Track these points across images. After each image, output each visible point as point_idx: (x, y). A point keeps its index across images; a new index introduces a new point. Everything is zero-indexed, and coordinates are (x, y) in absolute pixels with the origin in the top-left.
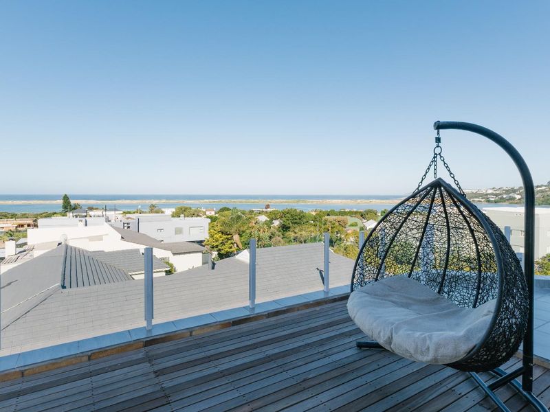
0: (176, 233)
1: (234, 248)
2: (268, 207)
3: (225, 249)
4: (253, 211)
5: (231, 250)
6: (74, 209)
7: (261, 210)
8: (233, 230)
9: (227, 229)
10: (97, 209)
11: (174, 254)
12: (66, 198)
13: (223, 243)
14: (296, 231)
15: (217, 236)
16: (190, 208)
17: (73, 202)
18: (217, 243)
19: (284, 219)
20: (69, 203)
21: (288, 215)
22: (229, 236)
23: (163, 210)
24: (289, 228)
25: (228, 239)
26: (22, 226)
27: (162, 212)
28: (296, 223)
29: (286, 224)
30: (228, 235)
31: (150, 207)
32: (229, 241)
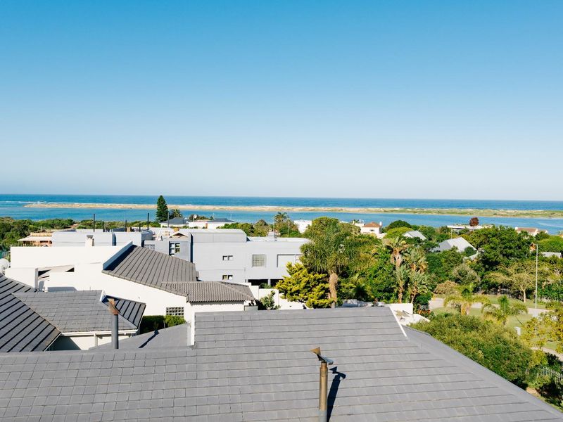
0: (254, 264)
2: (474, 222)
4: (448, 230)
6: (172, 217)
7: (463, 227)
11: (193, 303)
12: (161, 202)
14: (510, 270)
17: (170, 207)
20: (166, 208)
21: (495, 239)
22: (320, 275)
25: (319, 281)
28: (511, 255)
31: (277, 217)
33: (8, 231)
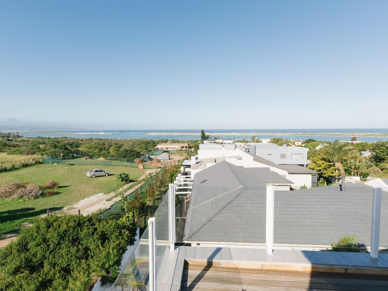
0: (281, 158)
1: (336, 174)
2: (354, 139)
3: (327, 173)
5: (333, 174)
6: (207, 138)
8: (335, 159)
9: (330, 158)
10: (219, 138)
11: (290, 173)
12: (203, 132)
13: (325, 169)
15: (320, 162)
16: (282, 139)
17: (206, 134)
18: (320, 168)
19: (378, 151)
20: (204, 134)
21: (383, 147)
22: (332, 163)
23: (261, 140)
24: (384, 159)
25: (330, 166)
26: (183, 147)
27: (261, 142)
29: (381, 155)
30: (330, 162)
32: (332, 168)
33: (149, 144)
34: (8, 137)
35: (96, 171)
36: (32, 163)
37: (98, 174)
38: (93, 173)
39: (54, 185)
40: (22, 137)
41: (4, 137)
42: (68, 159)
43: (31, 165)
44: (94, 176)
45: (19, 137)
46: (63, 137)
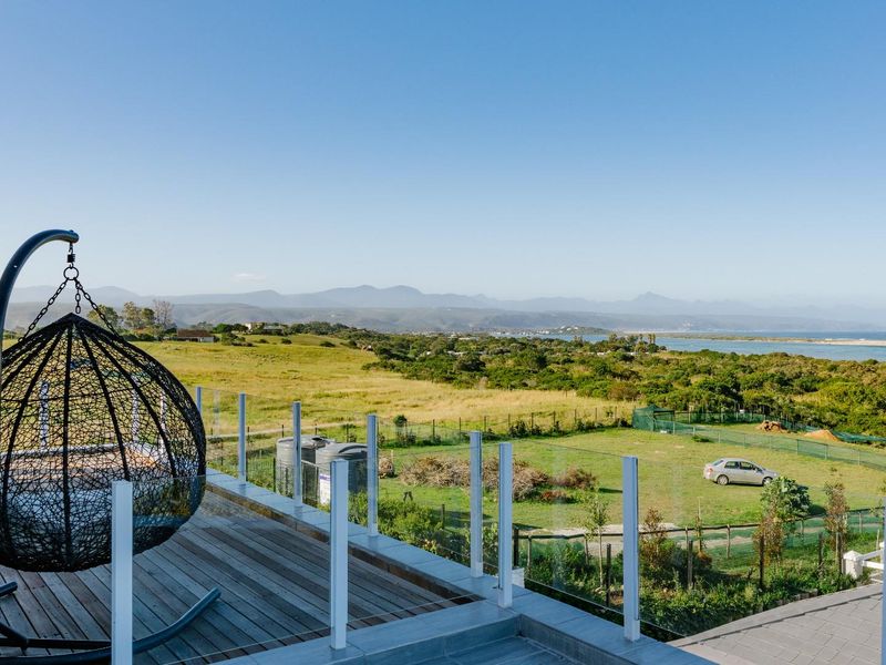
34: (628, 349)
35: (737, 465)
36: (605, 424)
37: (737, 475)
38: (720, 468)
39: (580, 481)
40: (664, 348)
41: (618, 348)
42: (713, 421)
43: (602, 428)
44: (723, 481)
45: (655, 349)
46: (776, 355)
